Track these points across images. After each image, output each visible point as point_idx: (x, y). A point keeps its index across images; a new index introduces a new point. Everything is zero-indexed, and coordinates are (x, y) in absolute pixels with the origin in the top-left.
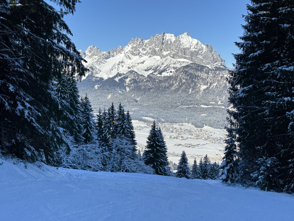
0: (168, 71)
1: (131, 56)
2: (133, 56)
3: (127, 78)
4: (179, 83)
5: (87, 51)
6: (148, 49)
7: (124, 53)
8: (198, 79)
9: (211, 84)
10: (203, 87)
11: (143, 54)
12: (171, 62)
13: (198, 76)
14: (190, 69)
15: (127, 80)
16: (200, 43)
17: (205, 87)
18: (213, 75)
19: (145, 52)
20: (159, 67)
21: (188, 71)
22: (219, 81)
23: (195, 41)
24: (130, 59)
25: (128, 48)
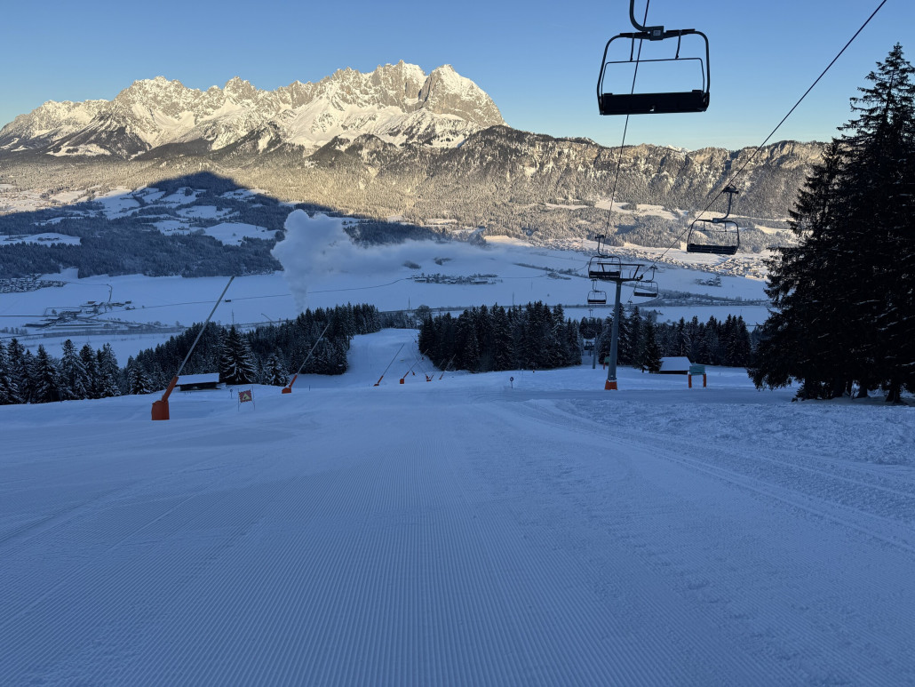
0: (441, 139)
1: (341, 103)
2: (346, 104)
3: (361, 148)
4: (481, 163)
5: (229, 89)
6: (372, 91)
7: (328, 98)
8: (516, 156)
9: (542, 165)
10: (530, 171)
11: (365, 101)
12: (435, 120)
13: (516, 151)
14: (497, 137)
15: (364, 152)
16: (475, 86)
17: (533, 170)
18: (543, 148)
19: (366, 97)
20: (415, 130)
21: (494, 140)
22: (555, 160)
23: (466, 82)
24: (341, 109)
25: (333, 88)
